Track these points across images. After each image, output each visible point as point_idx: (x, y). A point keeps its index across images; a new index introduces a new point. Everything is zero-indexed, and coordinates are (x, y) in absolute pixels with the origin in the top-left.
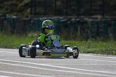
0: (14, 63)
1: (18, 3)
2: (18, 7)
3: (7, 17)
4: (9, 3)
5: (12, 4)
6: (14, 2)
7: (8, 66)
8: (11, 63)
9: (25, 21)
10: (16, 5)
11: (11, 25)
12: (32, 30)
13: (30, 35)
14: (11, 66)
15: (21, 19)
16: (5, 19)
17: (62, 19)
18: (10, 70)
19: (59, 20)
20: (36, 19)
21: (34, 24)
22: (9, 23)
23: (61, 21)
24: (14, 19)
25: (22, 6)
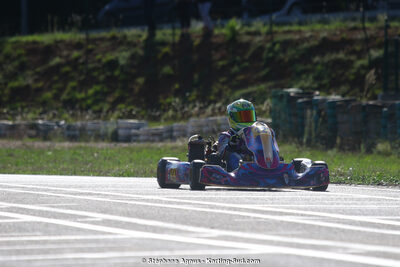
1: (353, 58)
2: (353, 71)
3: (316, 98)
4: (326, 59)
5: (338, 62)
6: (341, 55)
9: (364, 108)
10: (347, 65)
15: (353, 104)
16: (311, 104)
24: (334, 103)
25: (363, 67)
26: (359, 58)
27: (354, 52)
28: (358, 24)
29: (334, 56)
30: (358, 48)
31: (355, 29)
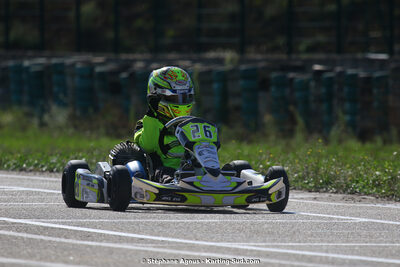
17: (102, 64)
19: (91, 66)
20: (11, 63)
23: (98, 69)
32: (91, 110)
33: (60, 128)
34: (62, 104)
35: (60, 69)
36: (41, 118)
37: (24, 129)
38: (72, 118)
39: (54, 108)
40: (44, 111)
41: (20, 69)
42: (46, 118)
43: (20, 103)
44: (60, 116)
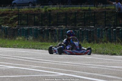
0: (8, 57)
1: (9, 17)
2: (10, 20)
4: (3, 18)
5: (6, 18)
6: (7, 17)
7: (4, 59)
8: (6, 57)
9: (14, 29)
10: (8, 19)
11: (4, 32)
12: (19, 35)
13: (17, 39)
14: (6, 59)
15: (11, 28)
16: (1, 28)
17: (39, 28)
18: (6, 62)
19: (37, 29)
20: (22, 28)
21: (20, 31)
22: (3, 30)
24: (7, 28)
25: (12, 19)
26: (11, 18)
27: (10, 16)
28: (10, 9)
29: (5, 17)
30: (10, 15)
31: (10, 11)
32: (37, 37)
33: (31, 40)
34: (31, 36)
35: (31, 29)
36: (27, 38)
37: (24, 40)
38: (33, 38)
39: (30, 37)
40: (28, 37)
41: (23, 29)
42: (28, 38)
43: (23, 35)
44: (31, 38)
